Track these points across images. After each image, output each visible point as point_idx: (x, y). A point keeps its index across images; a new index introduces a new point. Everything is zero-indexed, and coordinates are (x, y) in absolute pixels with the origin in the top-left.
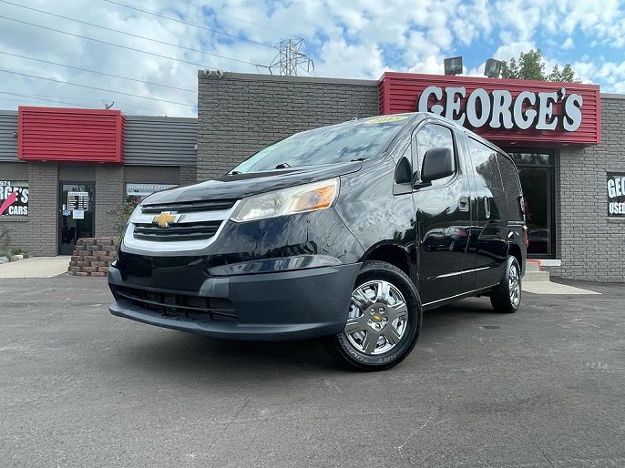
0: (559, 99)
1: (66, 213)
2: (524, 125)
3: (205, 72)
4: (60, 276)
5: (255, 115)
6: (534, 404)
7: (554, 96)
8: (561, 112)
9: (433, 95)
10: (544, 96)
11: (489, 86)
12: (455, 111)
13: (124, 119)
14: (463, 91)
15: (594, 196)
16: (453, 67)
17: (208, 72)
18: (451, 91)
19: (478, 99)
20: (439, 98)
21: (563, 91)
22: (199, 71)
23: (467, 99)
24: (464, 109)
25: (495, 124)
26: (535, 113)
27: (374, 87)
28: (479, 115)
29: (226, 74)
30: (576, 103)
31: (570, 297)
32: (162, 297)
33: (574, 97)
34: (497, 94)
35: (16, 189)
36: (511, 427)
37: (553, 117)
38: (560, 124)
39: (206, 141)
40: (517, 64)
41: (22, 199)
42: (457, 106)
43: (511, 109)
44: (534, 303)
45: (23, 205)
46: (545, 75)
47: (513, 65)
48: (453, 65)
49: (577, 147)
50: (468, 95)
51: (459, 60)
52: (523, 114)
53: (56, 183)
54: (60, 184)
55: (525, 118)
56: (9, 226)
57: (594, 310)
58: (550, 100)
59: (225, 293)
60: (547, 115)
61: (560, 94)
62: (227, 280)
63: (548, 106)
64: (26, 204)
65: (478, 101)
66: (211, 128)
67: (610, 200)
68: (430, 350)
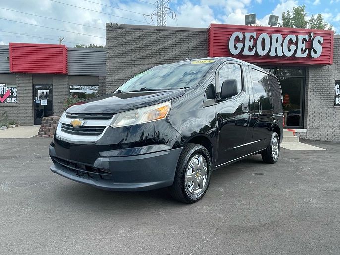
0: (310, 39)
1: (38, 102)
2: (289, 54)
3: (110, 24)
4: (34, 138)
5: (138, 48)
6: (268, 228)
7: (307, 37)
8: (310, 47)
9: (238, 37)
10: (301, 37)
11: (270, 31)
12: (250, 46)
13: (67, 49)
14: (254, 34)
15: (327, 94)
16: (250, 20)
17: (111, 24)
18: (248, 35)
19: (263, 39)
20: (241, 39)
21: (312, 35)
22: (107, 24)
23: (257, 39)
24: (255, 45)
25: (272, 53)
26: (295, 47)
27: (205, 32)
28: (263, 48)
29: (121, 25)
30: (319, 41)
31: (308, 152)
32: (76, 165)
33: (318, 38)
34: (274, 36)
35: (10, 89)
36: (252, 242)
37: (306, 49)
38: (310, 53)
39: (112, 63)
40: (291, 14)
41: (14, 94)
42: (251, 44)
43: (282, 45)
44: (287, 157)
45: (14, 97)
46: (306, 20)
47: (288, 15)
48: (251, 19)
49: (319, 66)
50: (258, 37)
51: (254, 16)
52: (289, 48)
53: (31, 85)
54: (34, 86)
55: (290, 50)
56: (7, 109)
57: (319, 161)
58: (304, 40)
59: (107, 166)
60: (302, 48)
61: (310, 36)
62: (107, 160)
63: (303, 43)
64: (16, 97)
65: (263, 41)
66: (114, 56)
67: (336, 96)
68: (221, 189)
